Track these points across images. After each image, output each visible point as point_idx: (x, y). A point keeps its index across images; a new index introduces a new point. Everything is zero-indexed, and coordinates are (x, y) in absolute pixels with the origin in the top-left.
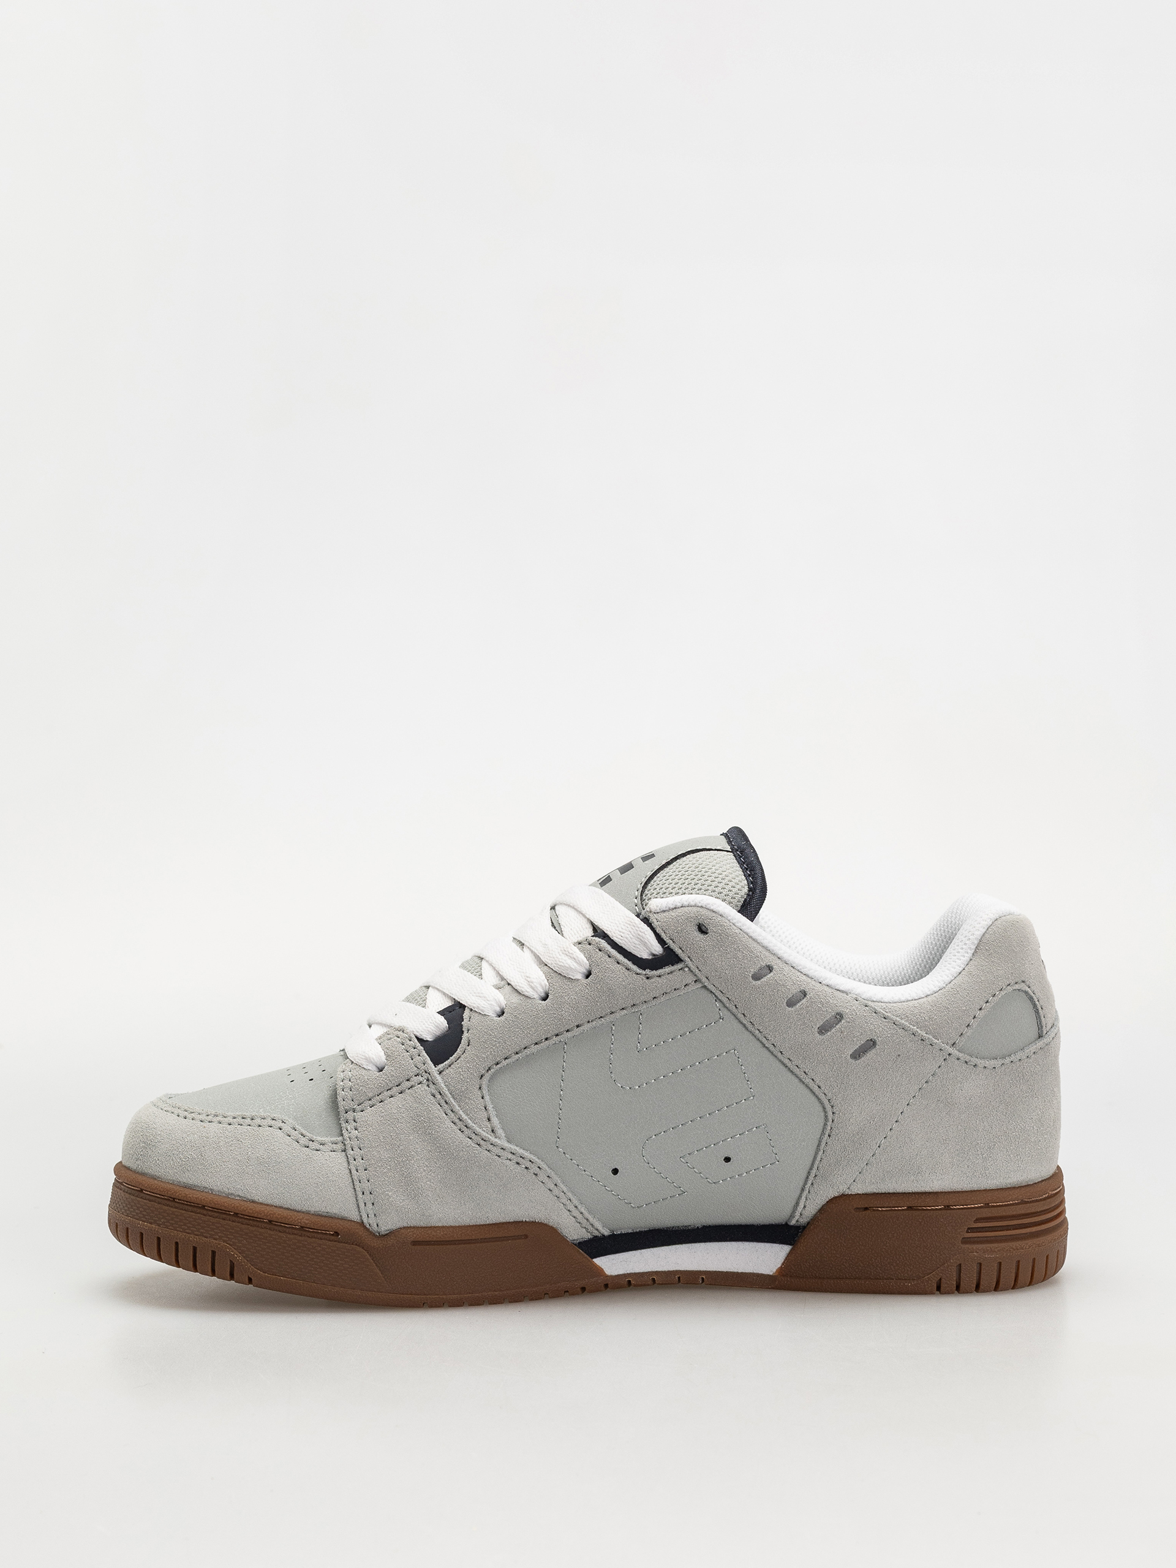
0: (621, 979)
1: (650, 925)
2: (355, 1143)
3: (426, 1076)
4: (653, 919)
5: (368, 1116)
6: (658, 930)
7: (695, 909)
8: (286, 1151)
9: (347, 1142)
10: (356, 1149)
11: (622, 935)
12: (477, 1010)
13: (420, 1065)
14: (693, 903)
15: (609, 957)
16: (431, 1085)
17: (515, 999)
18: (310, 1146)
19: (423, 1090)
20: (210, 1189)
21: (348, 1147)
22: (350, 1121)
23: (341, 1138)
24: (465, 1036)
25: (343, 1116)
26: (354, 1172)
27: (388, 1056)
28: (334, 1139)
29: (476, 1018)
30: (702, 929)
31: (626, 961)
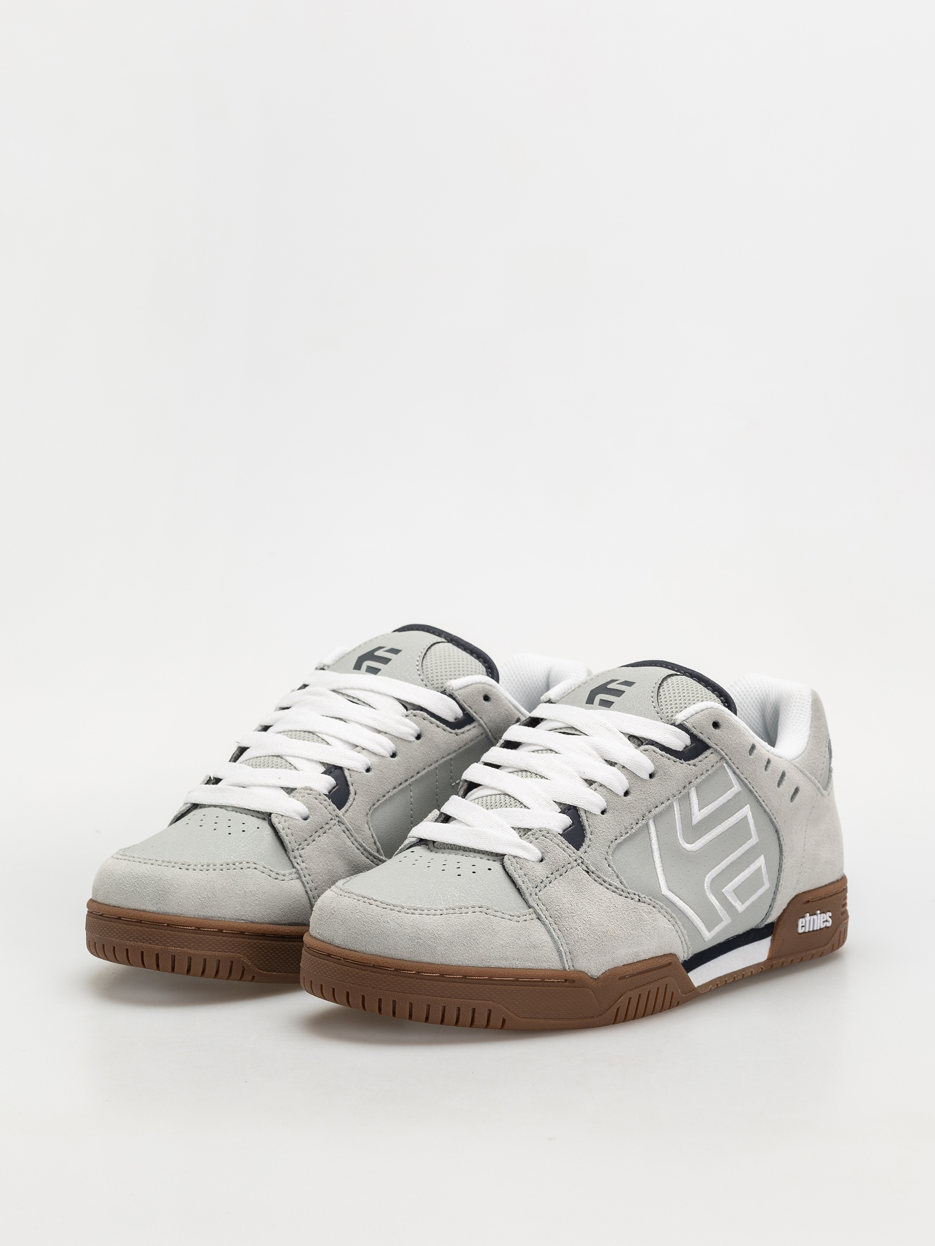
0: (442, 738)
1: (454, 699)
2: (306, 872)
3: (337, 819)
4: (456, 694)
5: (308, 851)
6: (461, 702)
7: (481, 685)
8: (266, 884)
9: (301, 872)
10: (307, 876)
11: (438, 707)
12: (354, 769)
13: (332, 812)
14: (478, 681)
15: (431, 723)
16: (342, 825)
17: (375, 759)
18: (279, 878)
19: (338, 829)
20: (224, 918)
21: (302, 875)
22: (297, 857)
23: (294, 870)
24: (351, 788)
25: (291, 854)
26: (309, 892)
27: (309, 808)
28: (290, 871)
29: (355, 775)
30: (487, 698)
31: (441, 724)
